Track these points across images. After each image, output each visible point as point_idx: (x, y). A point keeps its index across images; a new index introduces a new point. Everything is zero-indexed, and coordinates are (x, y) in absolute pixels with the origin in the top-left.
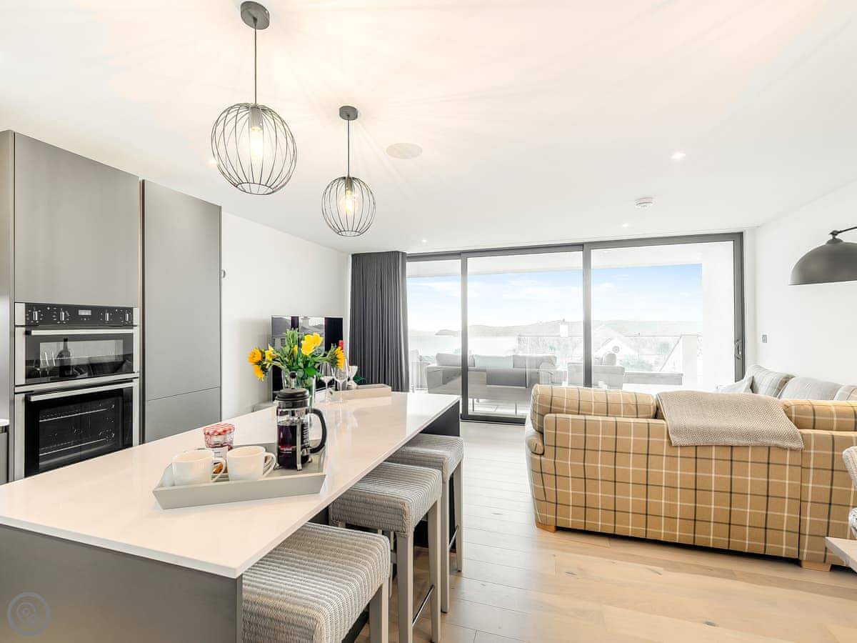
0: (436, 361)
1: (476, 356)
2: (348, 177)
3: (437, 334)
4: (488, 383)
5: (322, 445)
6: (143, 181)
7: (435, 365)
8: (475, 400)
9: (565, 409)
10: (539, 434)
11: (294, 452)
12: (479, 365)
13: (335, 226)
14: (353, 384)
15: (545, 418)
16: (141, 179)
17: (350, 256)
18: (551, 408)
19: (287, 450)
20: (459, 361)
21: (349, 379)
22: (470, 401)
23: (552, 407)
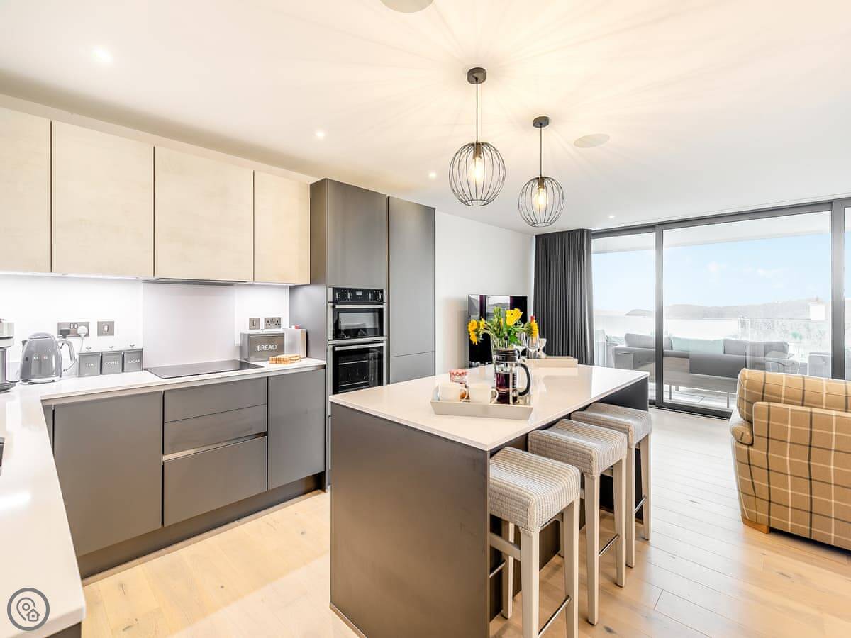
0: (625, 342)
1: (674, 338)
2: (541, 177)
3: (627, 315)
4: (692, 371)
5: (527, 391)
6: (389, 198)
7: (624, 346)
8: (673, 387)
9: (783, 399)
10: (747, 423)
11: (508, 393)
12: (677, 348)
13: (529, 219)
14: (543, 355)
15: (754, 405)
16: (387, 196)
17: (534, 237)
18: (763, 396)
19: (504, 390)
20: (653, 342)
21: (539, 350)
22: (666, 387)
23: (765, 395)
